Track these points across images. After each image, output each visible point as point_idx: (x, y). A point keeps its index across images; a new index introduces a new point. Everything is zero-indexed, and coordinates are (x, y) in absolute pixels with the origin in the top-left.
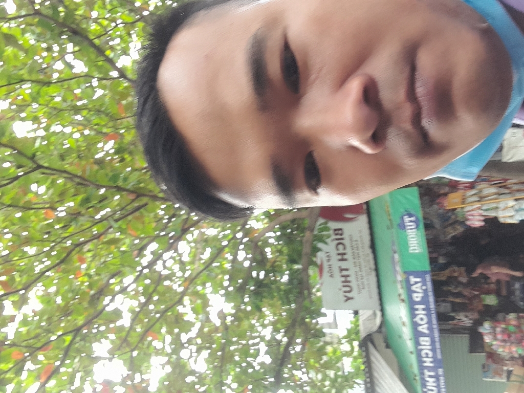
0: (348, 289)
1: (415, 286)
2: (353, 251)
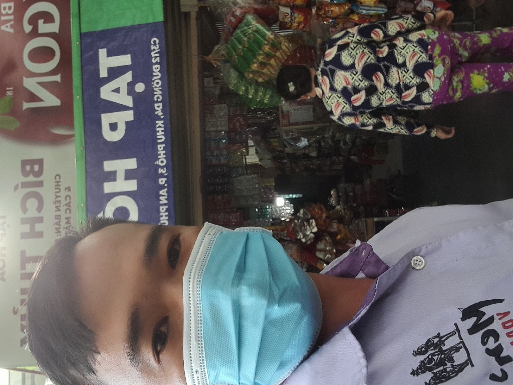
1: (113, 84)
2: (58, 213)
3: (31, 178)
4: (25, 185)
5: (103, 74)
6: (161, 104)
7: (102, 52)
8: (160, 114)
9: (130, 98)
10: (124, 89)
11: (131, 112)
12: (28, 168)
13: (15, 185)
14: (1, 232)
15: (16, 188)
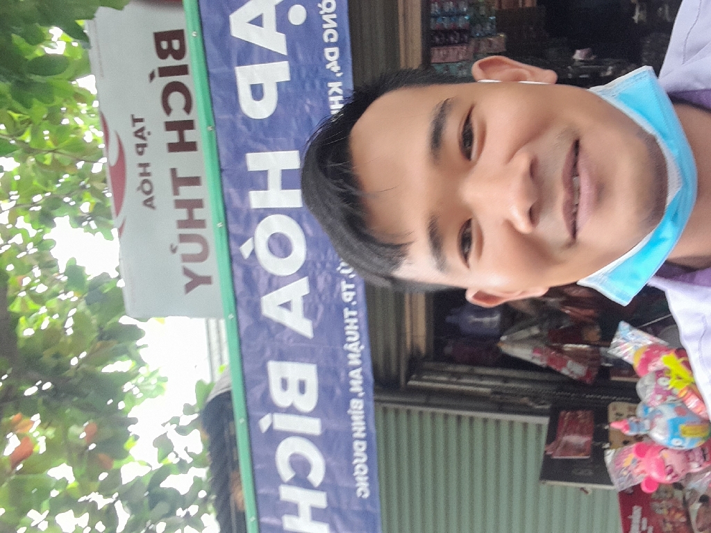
0: (195, 248)
1: (251, 8)
3: (171, 62)
4: (164, 72)
6: (336, 50)
8: (336, 68)
9: (282, 37)
10: (270, 18)
11: (285, 65)
12: (164, 45)
13: (150, 72)
14: (141, 141)
15: (152, 76)
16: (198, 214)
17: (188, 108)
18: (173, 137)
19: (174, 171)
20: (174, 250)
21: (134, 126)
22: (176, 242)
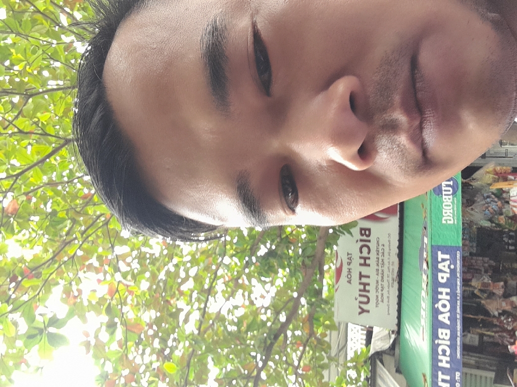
0: (365, 300)
1: (443, 264)
2: (378, 256)
3: (365, 238)
4: (361, 240)
5: (440, 260)
6: (459, 273)
7: (439, 253)
8: (459, 276)
9: (449, 270)
10: (447, 266)
11: (449, 275)
12: (363, 232)
13: (356, 239)
14: (350, 261)
15: (357, 241)
16: (367, 288)
17: (369, 253)
18: (362, 261)
19: (360, 273)
20: (356, 299)
21: (348, 255)
22: (358, 296)
